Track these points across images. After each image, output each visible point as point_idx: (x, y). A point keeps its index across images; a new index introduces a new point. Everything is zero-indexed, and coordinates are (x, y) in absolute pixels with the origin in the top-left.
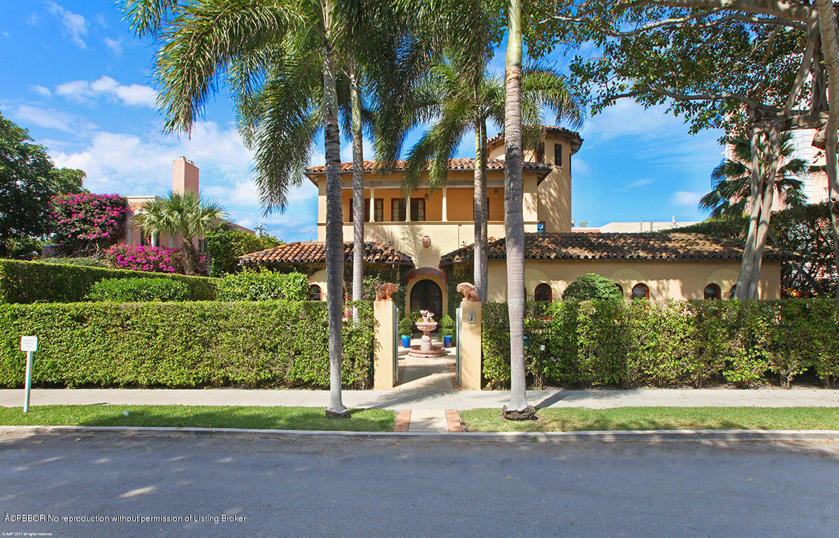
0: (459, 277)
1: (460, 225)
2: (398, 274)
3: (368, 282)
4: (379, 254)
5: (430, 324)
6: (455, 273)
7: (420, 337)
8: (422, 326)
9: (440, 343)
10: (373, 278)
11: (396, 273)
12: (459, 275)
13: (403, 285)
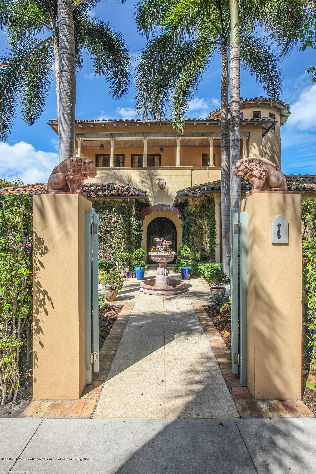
0: (194, 212)
1: (192, 170)
2: (134, 208)
3: (104, 216)
4: (116, 191)
5: (167, 254)
6: (190, 207)
7: (155, 268)
8: (157, 256)
9: (177, 274)
10: (109, 212)
11: (132, 208)
12: (194, 210)
13: (139, 220)
